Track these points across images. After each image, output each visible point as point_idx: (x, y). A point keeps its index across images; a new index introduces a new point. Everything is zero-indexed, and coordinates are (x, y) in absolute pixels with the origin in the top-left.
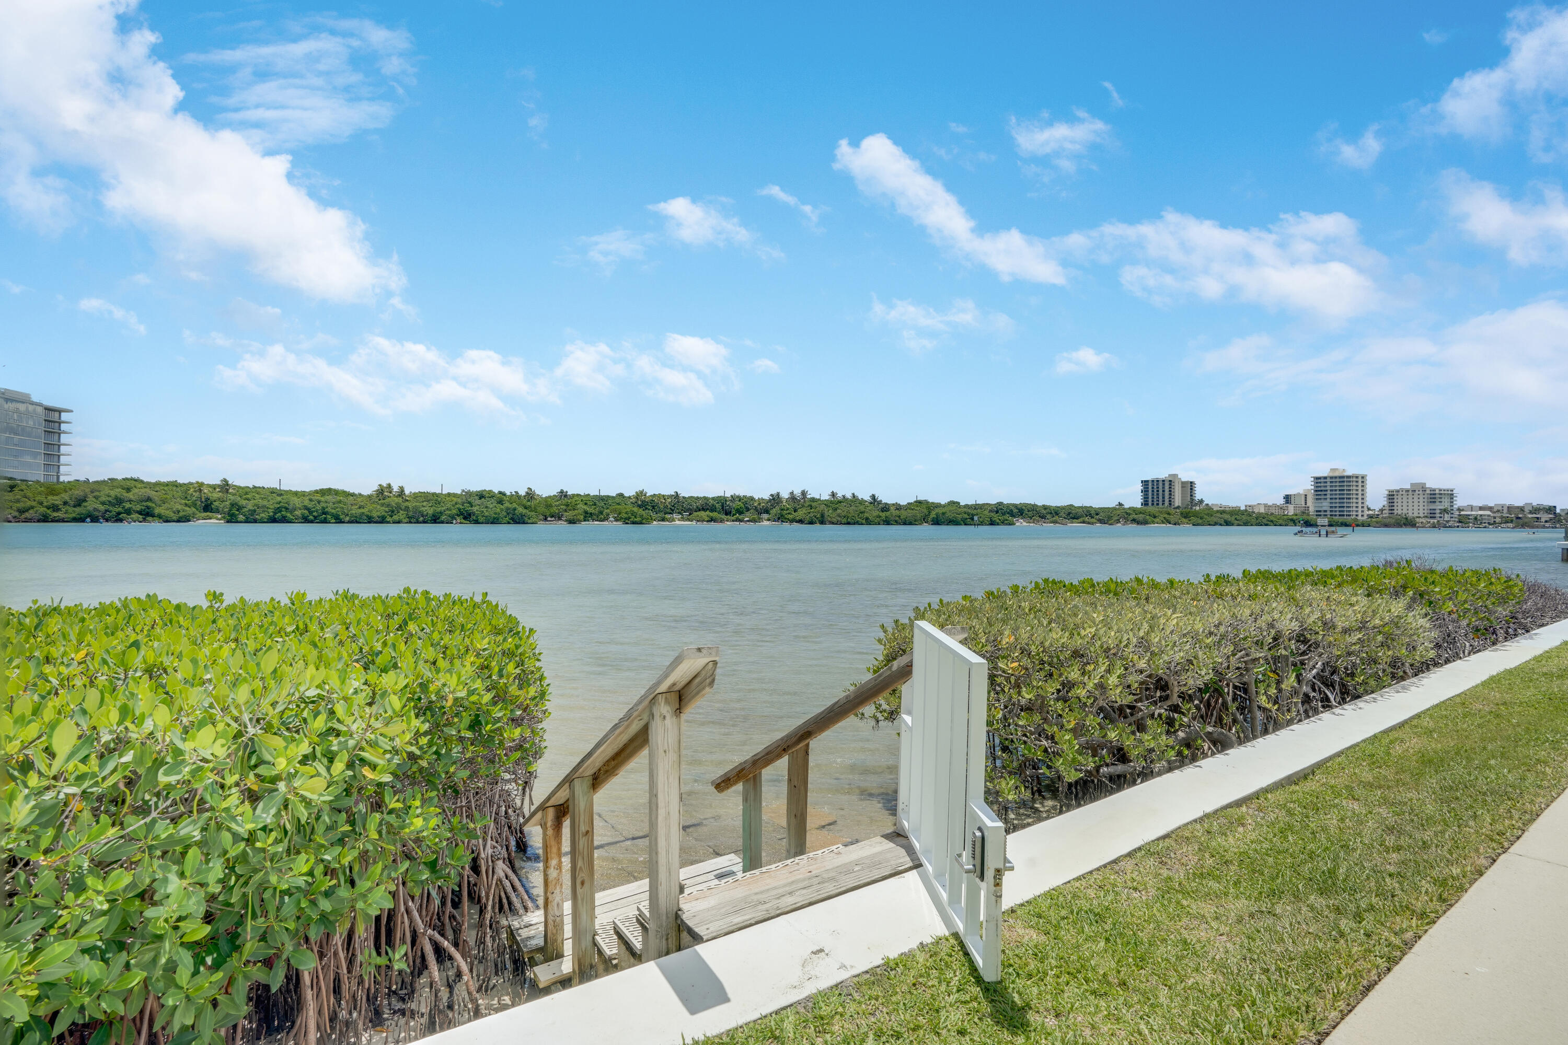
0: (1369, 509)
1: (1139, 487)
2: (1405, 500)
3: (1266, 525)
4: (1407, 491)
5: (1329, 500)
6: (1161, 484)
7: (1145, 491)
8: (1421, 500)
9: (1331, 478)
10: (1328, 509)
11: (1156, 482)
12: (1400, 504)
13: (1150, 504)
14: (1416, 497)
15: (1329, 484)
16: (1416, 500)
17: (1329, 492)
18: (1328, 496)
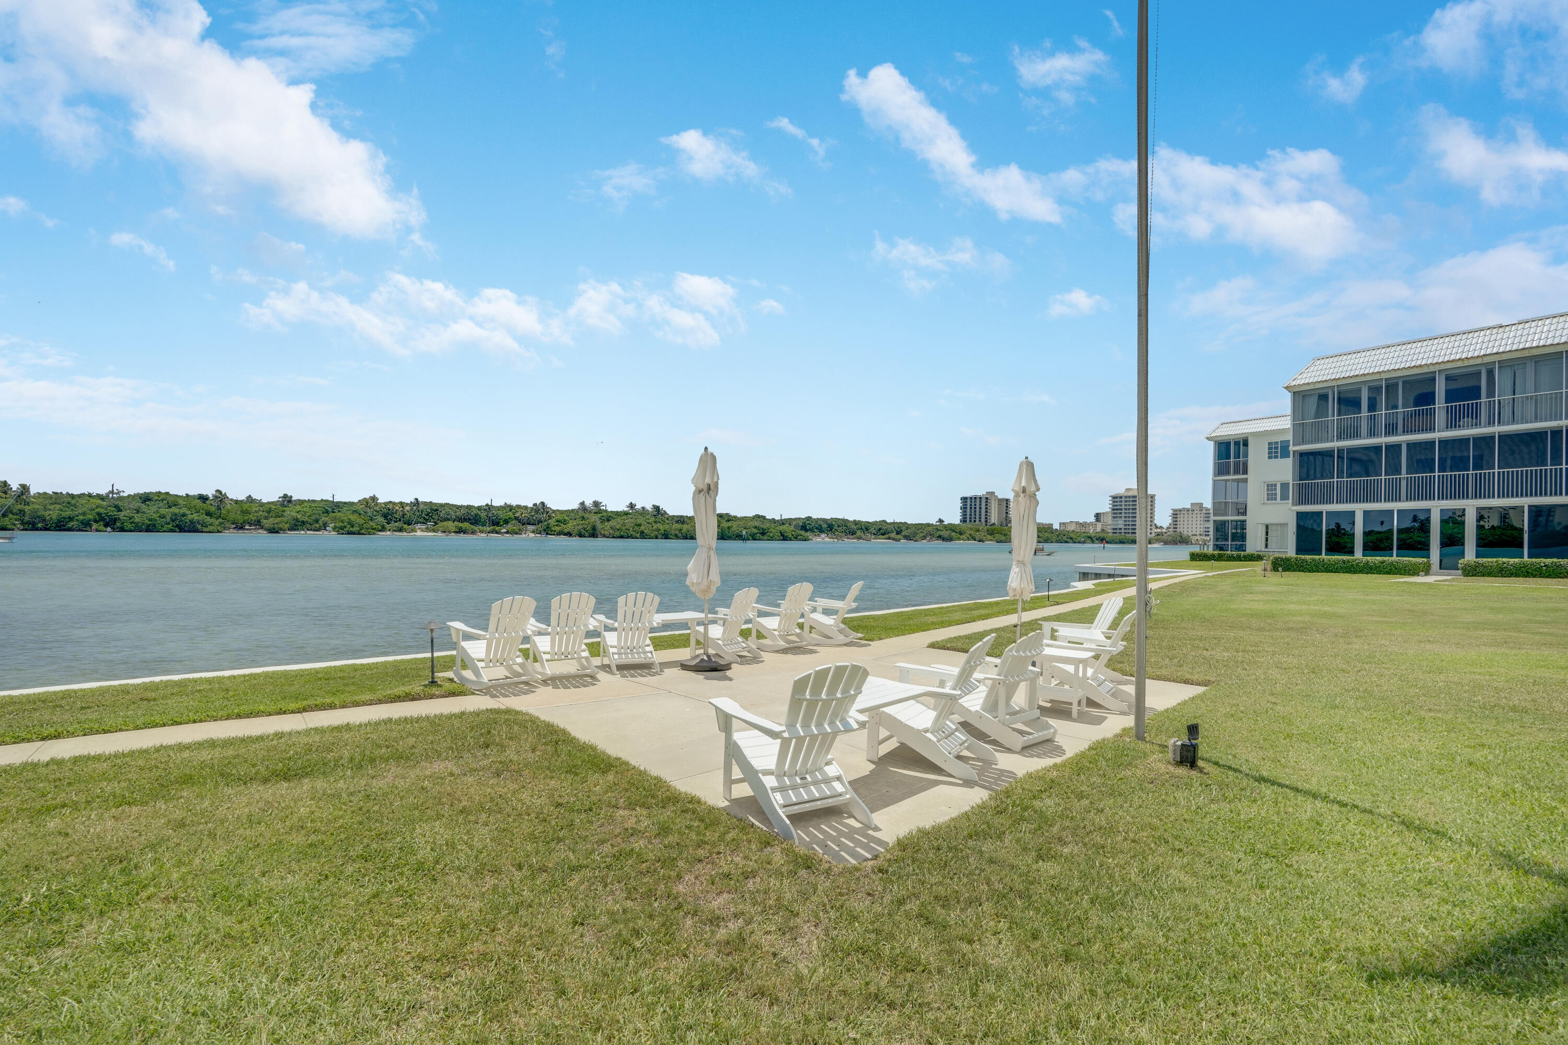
0: (1157, 528)
1: (959, 504)
2: (1186, 519)
3: (1066, 542)
4: (1188, 510)
5: (1123, 519)
6: (978, 501)
7: (964, 508)
8: (1199, 519)
9: (1126, 497)
10: (1122, 527)
11: (974, 498)
12: (1182, 523)
13: (968, 520)
14: (1194, 516)
15: (1123, 503)
16: (1194, 519)
17: (1123, 511)
18: (1123, 515)
